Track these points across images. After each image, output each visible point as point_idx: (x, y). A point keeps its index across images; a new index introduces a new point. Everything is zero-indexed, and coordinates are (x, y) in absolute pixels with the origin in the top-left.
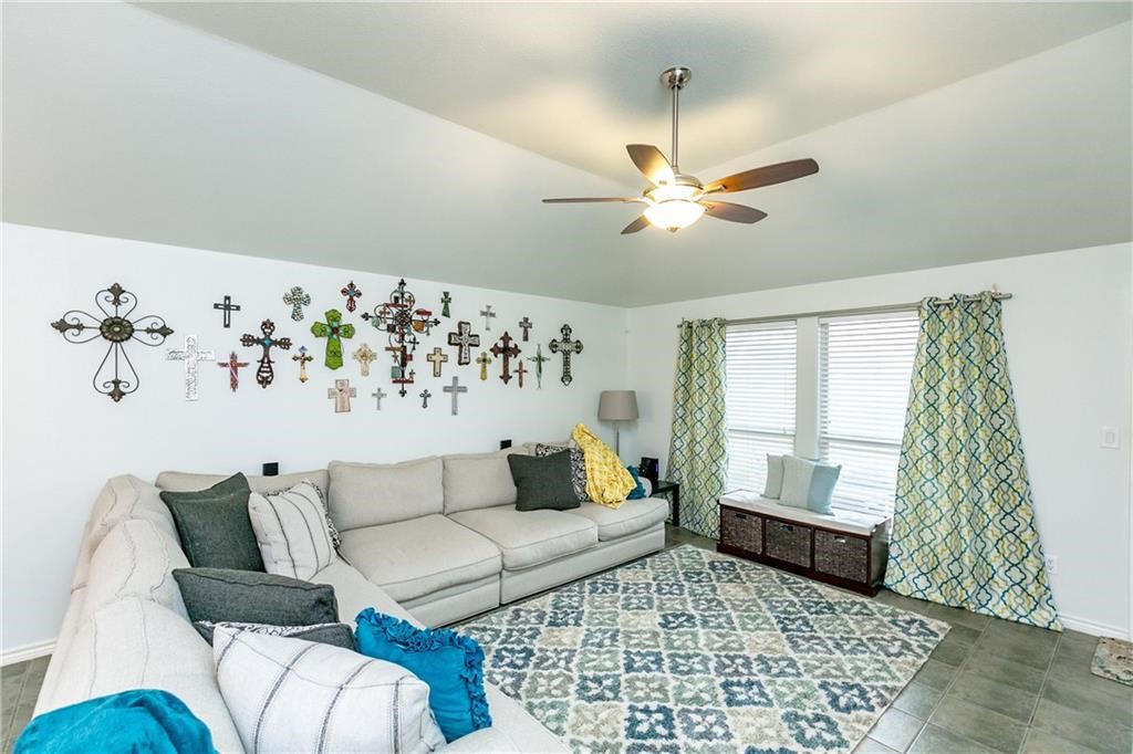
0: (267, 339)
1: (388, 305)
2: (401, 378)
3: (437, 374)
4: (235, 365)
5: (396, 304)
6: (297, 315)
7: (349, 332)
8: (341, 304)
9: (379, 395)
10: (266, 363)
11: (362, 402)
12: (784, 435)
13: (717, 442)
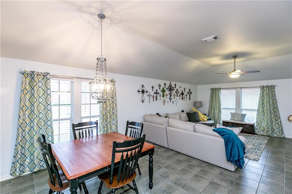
0: (156, 93)
2: (170, 99)
3: (174, 98)
4: (153, 97)
5: (170, 86)
7: (165, 91)
8: (164, 86)
9: (168, 102)
12: (234, 109)
13: (220, 110)
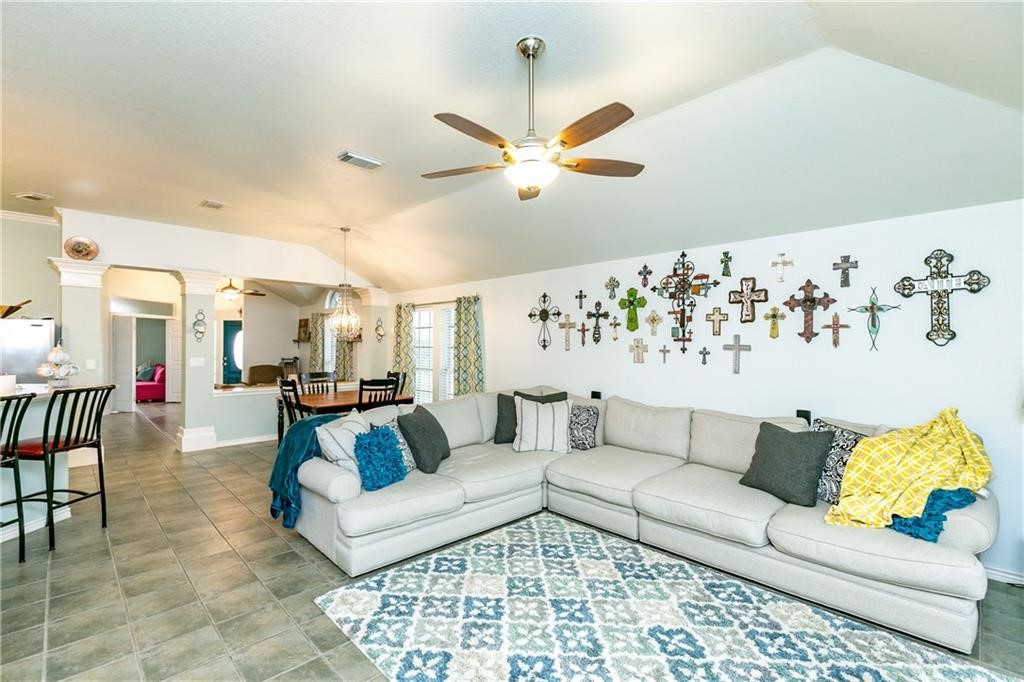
0: (598, 314)
1: (669, 277)
2: (682, 337)
3: (717, 333)
4: (584, 330)
6: (612, 296)
7: (642, 302)
8: (638, 281)
9: (665, 351)
10: (597, 327)
11: (652, 356)
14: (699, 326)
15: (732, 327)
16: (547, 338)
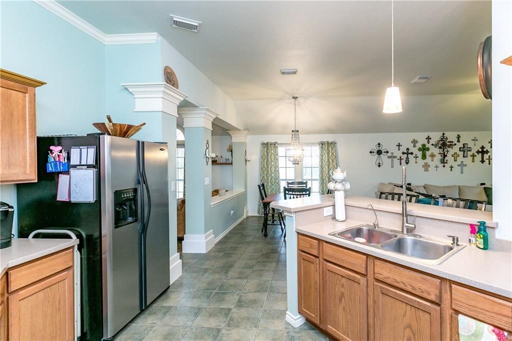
0: (408, 153)
1: (439, 141)
2: (443, 162)
3: (455, 160)
4: (401, 159)
5: (442, 140)
6: (414, 146)
7: (428, 149)
8: (425, 142)
9: (437, 167)
10: (407, 158)
11: (432, 169)
14: (449, 158)
15: (460, 159)
16: (381, 162)
